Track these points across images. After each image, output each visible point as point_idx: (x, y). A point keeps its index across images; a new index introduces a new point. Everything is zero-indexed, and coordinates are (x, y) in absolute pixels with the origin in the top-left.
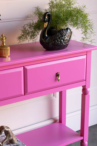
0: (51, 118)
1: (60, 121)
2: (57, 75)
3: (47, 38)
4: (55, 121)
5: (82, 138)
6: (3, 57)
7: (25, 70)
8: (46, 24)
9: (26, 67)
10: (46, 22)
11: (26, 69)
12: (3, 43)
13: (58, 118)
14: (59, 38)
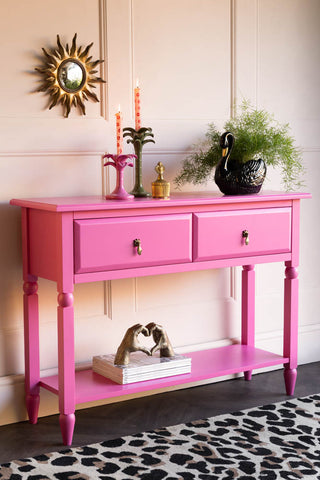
0: (227, 337)
1: (244, 342)
2: (245, 235)
3: (227, 173)
4: (235, 343)
5: (286, 360)
6: (160, 198)
7: (195, 219)
8: (225, 151)
9: (196, 214)
10: (225, 148)
11: (197, 218)
12: (160, 175)
13: (240, 339)
14: (247, 174)
